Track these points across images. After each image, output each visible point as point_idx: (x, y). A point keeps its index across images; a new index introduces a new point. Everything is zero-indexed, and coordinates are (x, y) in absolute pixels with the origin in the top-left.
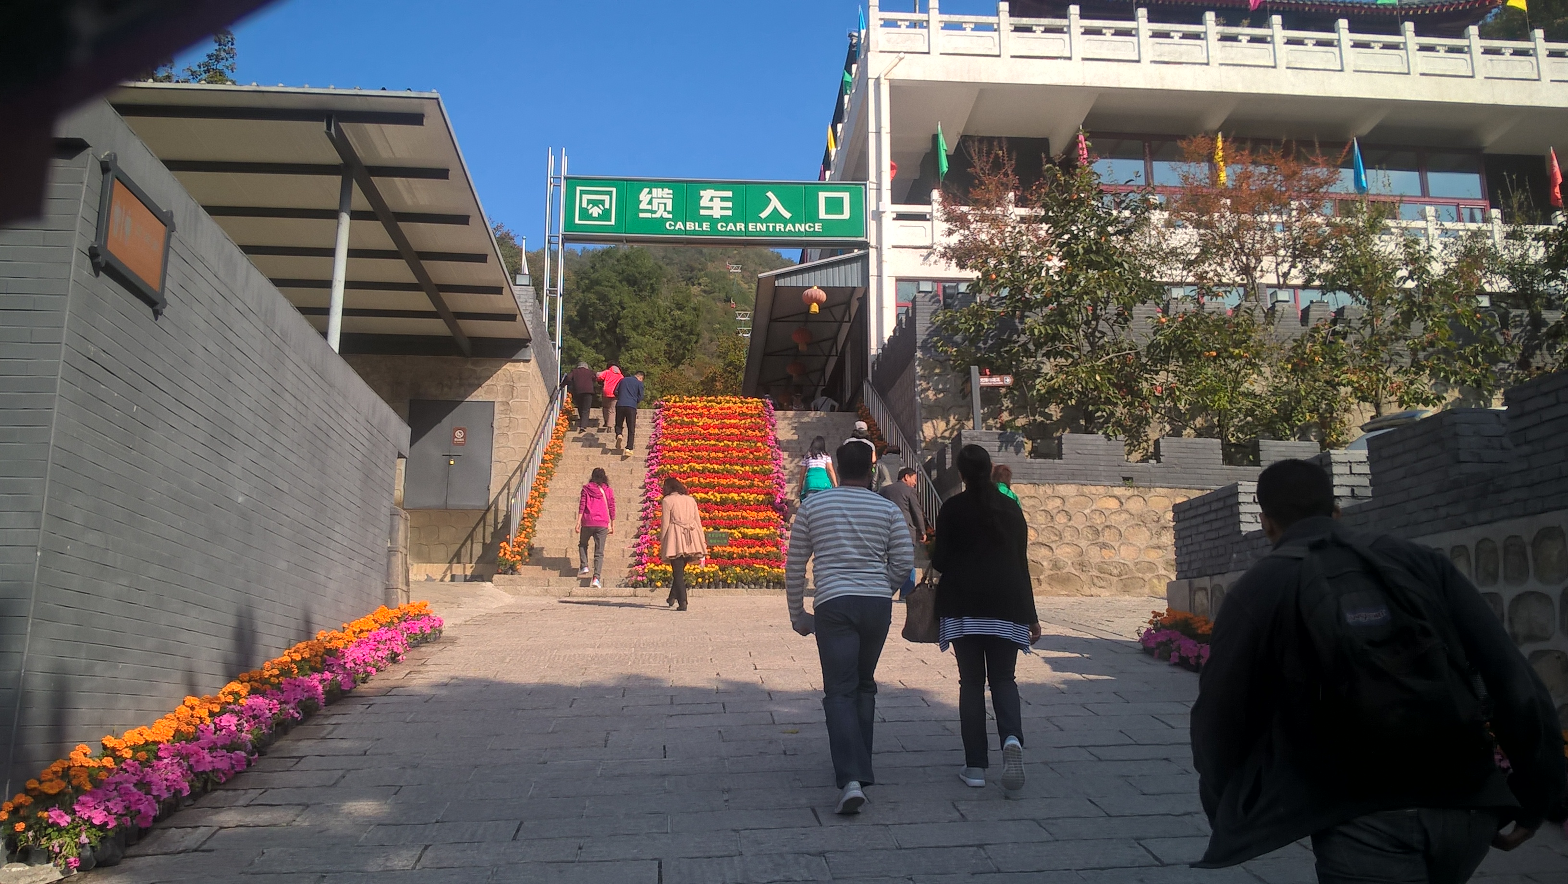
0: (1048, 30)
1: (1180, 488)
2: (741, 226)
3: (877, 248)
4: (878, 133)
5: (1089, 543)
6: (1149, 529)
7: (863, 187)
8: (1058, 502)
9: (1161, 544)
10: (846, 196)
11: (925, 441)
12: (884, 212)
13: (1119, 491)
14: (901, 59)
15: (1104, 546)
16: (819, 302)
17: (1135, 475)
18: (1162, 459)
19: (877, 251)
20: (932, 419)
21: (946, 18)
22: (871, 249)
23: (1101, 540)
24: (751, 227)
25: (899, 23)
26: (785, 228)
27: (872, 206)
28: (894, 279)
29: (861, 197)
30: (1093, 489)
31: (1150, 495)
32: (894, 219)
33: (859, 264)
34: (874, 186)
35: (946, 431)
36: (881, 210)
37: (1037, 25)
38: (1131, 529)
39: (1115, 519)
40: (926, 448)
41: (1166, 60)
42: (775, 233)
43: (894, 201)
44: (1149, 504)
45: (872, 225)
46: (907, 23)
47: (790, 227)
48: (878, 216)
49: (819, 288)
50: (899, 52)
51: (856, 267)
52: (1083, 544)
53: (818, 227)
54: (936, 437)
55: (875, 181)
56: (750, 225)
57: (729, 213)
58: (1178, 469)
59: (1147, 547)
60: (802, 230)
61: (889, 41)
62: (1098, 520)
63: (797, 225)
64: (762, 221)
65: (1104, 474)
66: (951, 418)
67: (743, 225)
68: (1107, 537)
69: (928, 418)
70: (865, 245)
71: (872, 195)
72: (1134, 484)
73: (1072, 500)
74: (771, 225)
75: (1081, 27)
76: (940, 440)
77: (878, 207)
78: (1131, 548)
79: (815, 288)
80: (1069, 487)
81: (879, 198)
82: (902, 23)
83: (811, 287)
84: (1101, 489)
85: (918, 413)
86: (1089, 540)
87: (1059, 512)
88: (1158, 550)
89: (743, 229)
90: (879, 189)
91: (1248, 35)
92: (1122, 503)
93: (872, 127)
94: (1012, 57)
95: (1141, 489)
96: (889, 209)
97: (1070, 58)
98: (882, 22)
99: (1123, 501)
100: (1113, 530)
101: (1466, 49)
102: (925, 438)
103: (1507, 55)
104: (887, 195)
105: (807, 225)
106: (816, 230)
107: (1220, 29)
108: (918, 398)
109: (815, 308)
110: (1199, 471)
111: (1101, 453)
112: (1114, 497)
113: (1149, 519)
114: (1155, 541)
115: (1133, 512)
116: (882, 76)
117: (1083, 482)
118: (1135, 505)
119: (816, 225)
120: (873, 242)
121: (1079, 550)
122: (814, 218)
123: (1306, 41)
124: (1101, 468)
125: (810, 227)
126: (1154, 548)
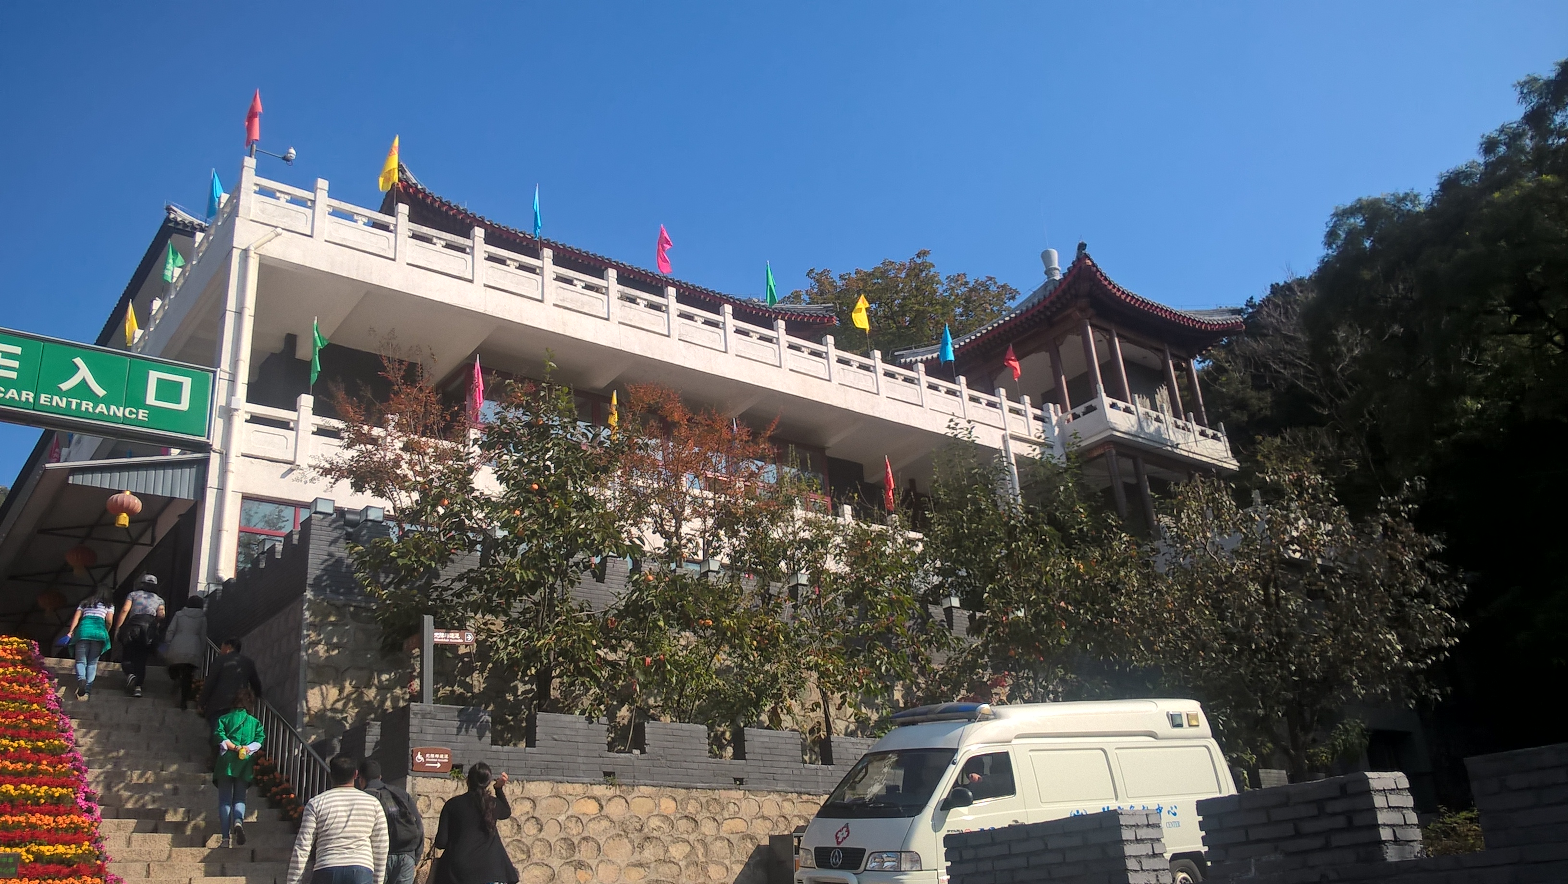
0: (449, 246)
1: (665, 786)
2: (28, 396)
3: (221, 453)
4: (239, 313)
5: (563, 861)
6: (631, 842)
7: (211, 375)
8: (528, 805)
9: (643, 861)
10: (187, 382)
11: (309, 713)
12: (236, 410)
13: (600, 790)
14: (278, 235)
15: (580, 865)
16: (130, 512)
17: (618, 770)
18: (647, 749)
19: (222, 459)
20: (321, 684)
21: (336, 203)
22: (213, 454)
23: (577, 857)
24: (43, 398)
25: (278, 194)
26: (94, 408)
27: (221, 399)
28: (240, 495)
29: (207, 388)
30: (569, 787)
31: (633, 795)
32: (246, 421)
33: (194, 470)
34: (227, 376)
35: (338, 701)
36: (233, 406)
37: (437, 238)
38: (611, 841)
39: (594, 829)
40: (309, 725)
41: (569, 306)
42: (78, 412)
43: (250, 400)
44: (632, 806)
45: (218, 425)
46: (288, 198)
47: (102, 408)
48: (228, 413)
49: (132, 493)
50: (276, 227)
51: (188, 474)
52: (556, 863)
53: (142, 414)
54: (325, 710)
55: (228, 370)
56: (43, 396)
57: (14, 375)
58: (663, 761)
59: (628, 865)
60: (120, 414)
61: (263, 212)
62: (574, 830)
63: (113, 408)
64: (61, 394)
65: (583, 767)
66: (347, 684)
67: (32, 395)
68: (585, 853)
69: (314, 683)
70: (206, 448)
71: (222, 386)
72: (617, 781)
73: (544, 803)
74: (74, 401)
75: (485, 252)
76: (329, 714)
77: (229, 402)
78: (610, 867)
79: (128, 493)
80: (542, 784)
81: (231, 392)
82: (282, 195)
83: (120, 492)
84: (579, 788)
85: (302, 675)
86: (561, 858)
87: (528, 820)
88: (641, 870)
89: (31, 400)
90: (233, 381)
91: (645, 300)
92: (601, 807)
93: (231, 304)
94: (408, 264)
95: (624, 788)
96: (244, 407)
97: (471, 281)
98: (257, 189)
99: (604, 803)
100: (591, 844)
101: (824, 355)
102: (309, 709)
103: (855, 367)
104: (242, 390)
105: (127, 410)
106: (140, 417)
107: (621, 287)
108: (304, 654)
109: (124, 519)
110: (685, 764)
111: (580, 739)
112: (594, 798)
113: (631, 827)
114: (637, 857)
115: (615, 818)
116: (252, 248)
117: (559, 778)
118: (616, 809)
119: (141, 411)
120: (216, 443)
121: (550, 872)
122: (140, 403)
123: (696, 318)
124: (580, 760)
125: (131, 413)
126: (635, 865)
